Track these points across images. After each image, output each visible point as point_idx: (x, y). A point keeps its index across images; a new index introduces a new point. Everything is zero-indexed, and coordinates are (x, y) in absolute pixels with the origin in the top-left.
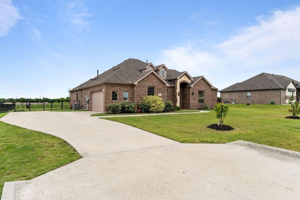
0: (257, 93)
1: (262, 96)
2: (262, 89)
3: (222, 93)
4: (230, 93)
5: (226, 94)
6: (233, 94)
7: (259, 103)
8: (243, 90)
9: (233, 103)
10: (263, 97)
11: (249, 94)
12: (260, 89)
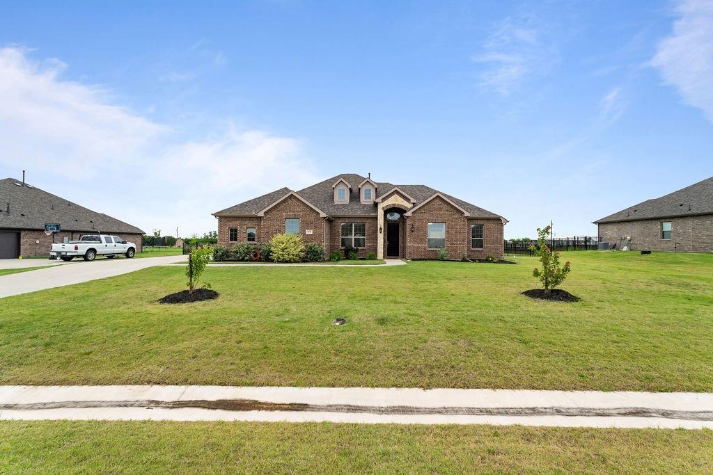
0: (690, 223)
1: (705, 232)
2: (706, 211)
3: (602, 226)
4: (620, 226)
5: (610, 227)
6: (628, 227)
7: (696, 250)
8: (652, 216)
9: (625, 248)
10: (708, 233)
11: (668, 226)
12: (698, 212)
